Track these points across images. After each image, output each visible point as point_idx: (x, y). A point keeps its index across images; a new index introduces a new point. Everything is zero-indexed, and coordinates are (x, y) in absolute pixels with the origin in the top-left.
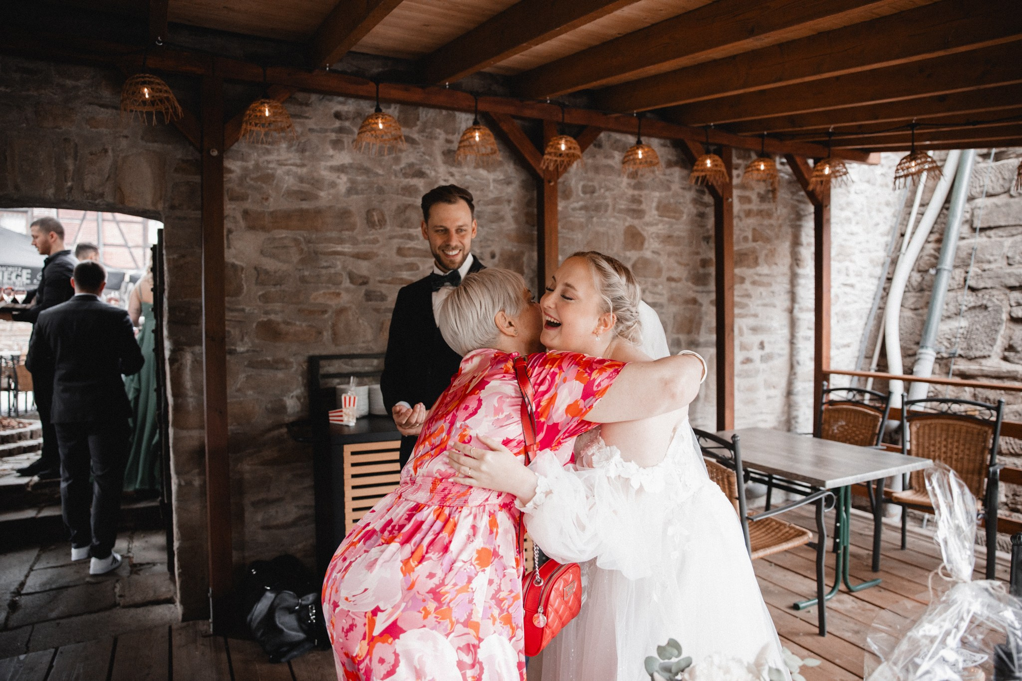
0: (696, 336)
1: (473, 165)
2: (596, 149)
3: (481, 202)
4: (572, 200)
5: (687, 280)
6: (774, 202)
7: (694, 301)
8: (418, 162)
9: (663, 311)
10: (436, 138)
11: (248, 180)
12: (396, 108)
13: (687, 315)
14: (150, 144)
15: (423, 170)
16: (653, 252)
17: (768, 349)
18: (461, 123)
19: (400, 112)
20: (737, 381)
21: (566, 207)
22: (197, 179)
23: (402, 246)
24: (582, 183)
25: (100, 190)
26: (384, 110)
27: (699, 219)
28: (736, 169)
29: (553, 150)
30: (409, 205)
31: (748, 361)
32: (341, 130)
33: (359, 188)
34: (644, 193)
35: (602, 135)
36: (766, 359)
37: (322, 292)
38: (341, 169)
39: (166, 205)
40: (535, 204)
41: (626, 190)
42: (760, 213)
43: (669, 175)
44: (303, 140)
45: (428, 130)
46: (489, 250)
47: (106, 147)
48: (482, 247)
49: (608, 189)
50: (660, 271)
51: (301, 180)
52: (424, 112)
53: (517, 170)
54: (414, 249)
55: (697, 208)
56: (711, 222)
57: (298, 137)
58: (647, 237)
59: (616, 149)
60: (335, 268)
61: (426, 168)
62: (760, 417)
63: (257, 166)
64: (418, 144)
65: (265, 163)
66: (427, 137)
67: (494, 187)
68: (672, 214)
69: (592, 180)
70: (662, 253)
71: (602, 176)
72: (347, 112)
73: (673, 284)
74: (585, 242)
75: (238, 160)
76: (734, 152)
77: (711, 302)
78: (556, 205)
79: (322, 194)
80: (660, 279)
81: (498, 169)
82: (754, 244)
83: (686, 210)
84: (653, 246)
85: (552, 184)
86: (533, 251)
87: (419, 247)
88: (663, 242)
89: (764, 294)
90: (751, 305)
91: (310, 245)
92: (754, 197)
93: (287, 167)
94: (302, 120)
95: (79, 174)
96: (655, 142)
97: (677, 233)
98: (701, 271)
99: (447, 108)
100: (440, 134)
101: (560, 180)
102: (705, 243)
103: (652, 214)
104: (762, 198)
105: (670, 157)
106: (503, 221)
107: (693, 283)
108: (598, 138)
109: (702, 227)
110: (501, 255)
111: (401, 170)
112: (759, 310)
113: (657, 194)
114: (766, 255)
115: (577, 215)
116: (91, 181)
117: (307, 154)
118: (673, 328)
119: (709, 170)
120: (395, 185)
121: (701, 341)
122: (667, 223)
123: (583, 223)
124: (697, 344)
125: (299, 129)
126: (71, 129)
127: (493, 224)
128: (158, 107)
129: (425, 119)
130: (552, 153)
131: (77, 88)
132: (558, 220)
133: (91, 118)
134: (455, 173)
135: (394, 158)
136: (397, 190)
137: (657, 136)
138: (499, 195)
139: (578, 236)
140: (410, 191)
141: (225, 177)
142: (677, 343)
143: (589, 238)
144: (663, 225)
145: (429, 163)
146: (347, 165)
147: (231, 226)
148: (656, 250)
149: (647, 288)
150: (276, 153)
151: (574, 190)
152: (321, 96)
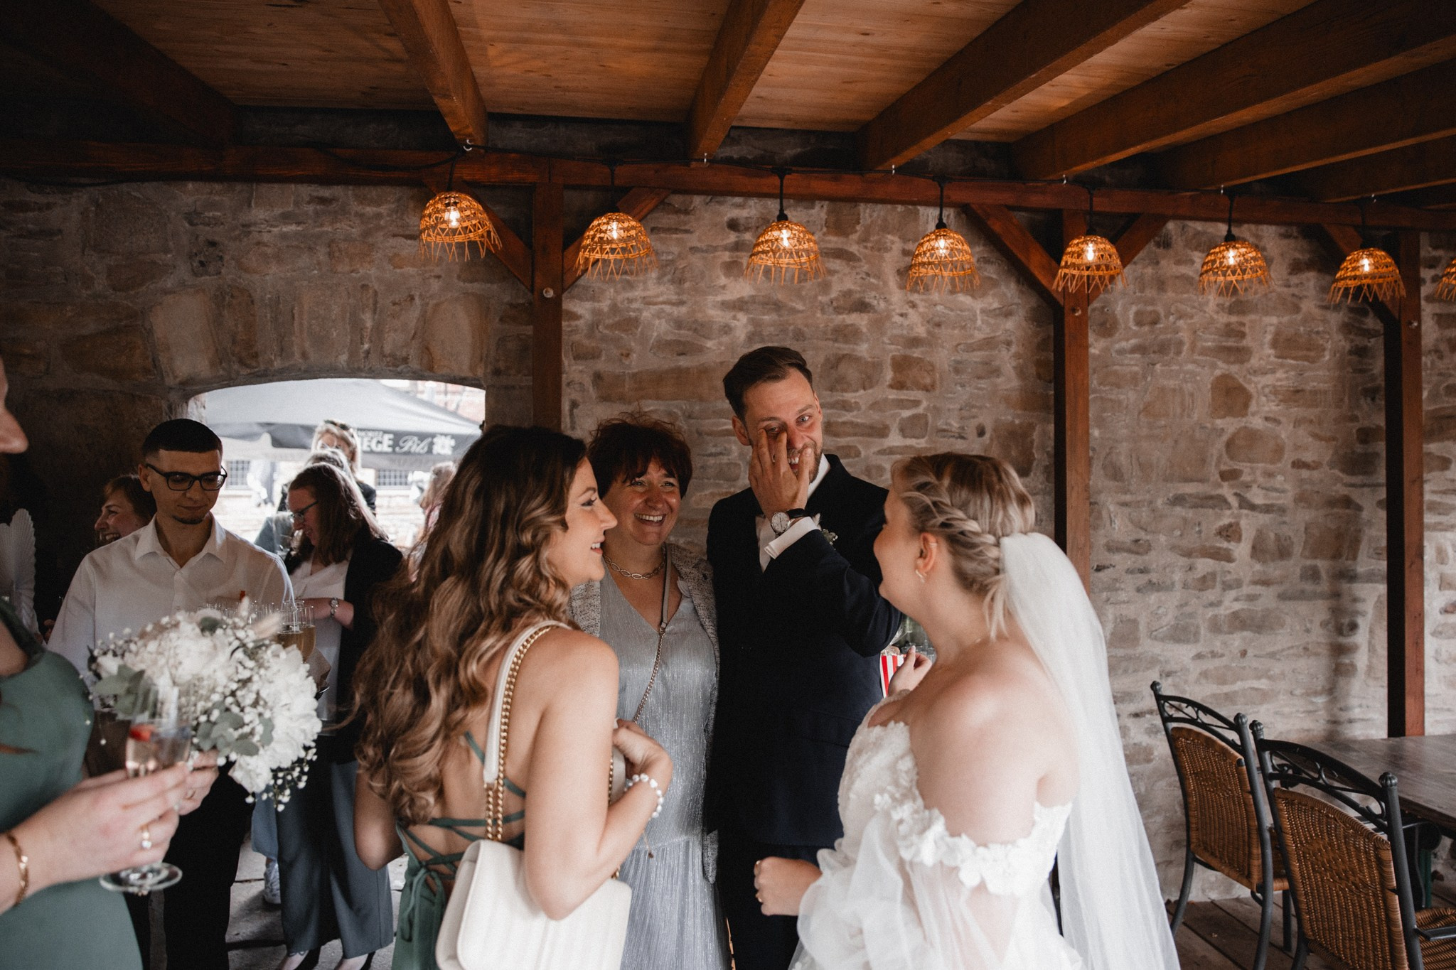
0: (1349, 562)
1: (949, 287)
2: (1161, 251)
3: (962, 346)
4: (1117, 336)
5: (1332, 465)
7: (1347, 502)
8: (859, 289)
9: (1286, 519)
10: (887, 250)
11: (600, 327)
12: (822, 207)
13: (1333, 527)
14: (468, 285)
15: (867, 300)
16: (1267, 419)
18: (926, 222)
19: (829, 213)
20: (1430, 644)
21: (1106, 350)
22: (529, 330)
24: (1134, 309)
25: (404, 354)
26: (789, 216)
27: (1355, 358)
28: (1431, 267)
30: (844, 356)
32: (737, 247)
33: (765, 333)
34: (1247, 319)
35: (1171, 226)
37: (707, 492)
38: (740, 305)
39: (488, 371)
40: (1051, 346)
41: (1215, 316)
43: (1297, 285)
44: (681, 264)
45: (873, 238)
46: (974, 423)
47: (412, 293)
48: (962, 418)
49: (1181, 316)
50: (1279, 451)
51: (679, 324)
52: (868, 211)
53: (1021, 292)
54: (852, 423)
55: (1352, 341)
56: (1377, 365)
57: (672, 261)
58: (1255, 394)
59: (1197, 248)
60: (728, 455)
61: (870, 297)
64: (859, 260)
65: (626, 302)
66: (872, 248)
67: (983, 321)
68: (1301, 353)
69: (1152, 302)
70: (1283, 420)
71: (1170, 294)
72: (747, 218)
73: (1305, 473)
74: (1141, 407)
75: (587, 300)
76: (1424, 239)
77: (1380, 503)
78: (1087, 347)
79: (709, 344)
80: (1279, 465)
81: (991, 292)
83: (1329, 345)
84: (1266, 409)
85: (1078, 314)
86: (1049, 422)
87: (858, 420)
88: (1283, 400)
91: (692, 421)
93: (660, 306)
94: (679, 236)
95: (378, 330)
96: (1269, 233)
97: (1312, 385)
98: (1359, 449)
99: (903, 203)
100: (893, 242)
101: (1096, 304)
102: (1369, 400)
103: (1263, 353)
105: (1298, 255)
106: (998, 376)
107: (1343, 471)
108: (1164, 231)
109: (1362, 371)
110: (994, 430)
111: (832, 302)
113: (1274, 320)
115: (1126, 362)
116: (391, 341)
117: (687, 285)
118: (1304, 548)
119: (1366, 276)
120: (822, 326)
121: (1361, 568)
122: (1293, 368)
123: (1136, 373)
124: (1352, 577)
125: (675, 250)
126: (370, 271)
127: (982, 381)
128: (471, 235)
129: (869, 221)
130: (1074, 266)
131: (378, 216)
132: (1091, 371)
133: (396, 255)
134: (918, 302)
135: (819, 284)
136: (825, 333)
137: (1270, 223)
138: (992, 335)
139: (1129, 396)
140: (846, 334)
141: (569, 326)
142: (1313, 575)
143: (1148, 398)
144: (1287, 372)
145: (876, 288)
146: (746, 299)
147: (576, 396)
148: (1271, 415)
149: (1254, 481)
150: (641, 286)
151: (1120, 320)
152: (708, 198)
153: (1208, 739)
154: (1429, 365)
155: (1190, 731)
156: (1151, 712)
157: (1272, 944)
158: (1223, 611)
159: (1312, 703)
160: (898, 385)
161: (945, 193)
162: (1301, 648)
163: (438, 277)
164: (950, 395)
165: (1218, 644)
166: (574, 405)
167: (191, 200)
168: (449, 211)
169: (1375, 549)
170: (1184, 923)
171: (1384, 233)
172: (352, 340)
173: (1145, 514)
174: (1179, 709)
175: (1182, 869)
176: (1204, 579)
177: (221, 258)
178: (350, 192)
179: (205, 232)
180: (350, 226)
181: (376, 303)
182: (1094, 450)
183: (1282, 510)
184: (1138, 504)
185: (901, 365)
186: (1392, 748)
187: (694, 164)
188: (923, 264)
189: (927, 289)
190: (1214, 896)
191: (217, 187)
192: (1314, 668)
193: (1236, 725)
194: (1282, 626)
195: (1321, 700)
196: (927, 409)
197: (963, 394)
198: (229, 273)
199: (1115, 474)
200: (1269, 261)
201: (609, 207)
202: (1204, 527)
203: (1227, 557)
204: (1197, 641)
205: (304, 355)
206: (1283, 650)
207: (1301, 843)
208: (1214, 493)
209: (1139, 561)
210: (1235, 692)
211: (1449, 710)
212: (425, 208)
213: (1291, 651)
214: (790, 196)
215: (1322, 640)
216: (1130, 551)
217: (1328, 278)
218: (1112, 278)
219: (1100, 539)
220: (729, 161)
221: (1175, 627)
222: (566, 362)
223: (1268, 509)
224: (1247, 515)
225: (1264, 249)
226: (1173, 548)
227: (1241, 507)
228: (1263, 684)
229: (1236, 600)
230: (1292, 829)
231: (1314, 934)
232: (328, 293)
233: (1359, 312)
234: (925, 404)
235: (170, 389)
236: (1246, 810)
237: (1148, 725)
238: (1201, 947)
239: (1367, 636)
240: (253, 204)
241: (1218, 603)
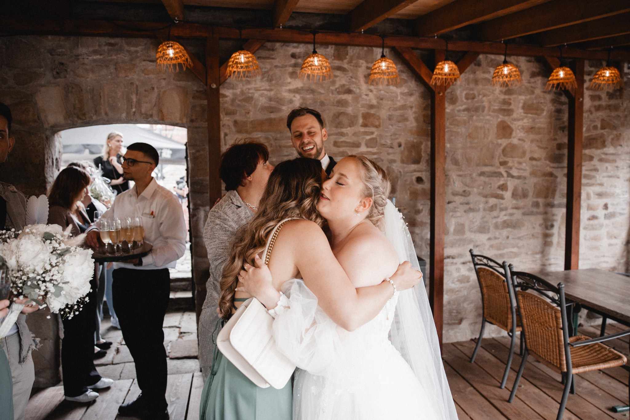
0: (551, 199)
1: (387, 83)
2: (477, 67)
3: (391, 109)
4: (457, 104)
5: (545, 160)
6: (620, 98)
8: (348, 84)
9: (527, 182)
10: (360, 67)
11: (237, 101)
12: (332, 48)
13: (545, 184)
14: (178, 82)
15: (351, 88)
16: (519, 140)
17: (611, 209)
18: (377, 55)
19: (335, 50)
20: (582, 233)
21: (453, 110)
22: (205, 102)
23: (337, 140)
24: (465, 92)
25: (151, 113)
26: (318, 51)
27: (556, 114)
28: (589, 75)
29: (439, 72)
30: (342, 113)
31: (594, 218)
32: (295, 65)
33: (308, 103)
34: (512, 97)
35: (481, 56)
36: (610, 216)
38: (296, 91)
39: (188, 120)
40: (430, 108)
41: (499, 96)
42: (609, 107)
43: (533, 83)
44: (271, 73)
45: (354, 62)
46: (397, 141)
47: (153, 86)
48: (392, 139)
49: (485, 95)
50: (524, 153)
51: (270, 99)
52: (352, 50)
53: (417, 85)
54: (345, 142)
55: (555, 107)
56: (566, 117)
57: (267, 72)
58: (515, 129)
59: (491, 66)
61: (353, 87)
62: (602, 259)
63: (242, 92)
65: (247, 90)
66: (353, 66)
67: (401, 98)
68: (535, 112)
69: (472, 89)
70: (526, 140)
71: (480, 86)
72: (299, 53)
73: (534, 163)
74: (467, 134)
75: (230, 89)
76: (586, 63)
77: (564, 175)
78: (444, 109)
79: (284, 108)
80: (524, 159)
81: (404, 85)
82: (602, 131)
83: (546, 108)
84: (519, 135)
85: (441, 94)
86: (428, 141)
87: (348, 140)
88: (526, 132)
89: (609, 168)
90: (598, 176)
91: (277, 141)
92: (604, 96)
93: (261, 92)
94: (270, 60)
95: (139, 103)
96: (522, 60)
97: (539, 125)
98: (557, 152)
99: (367, 46)
100: (362, 63)
101: (449, 90)
102: (561, 131)
103: (519, 112)
104: (611, 96)
105: (534, 70)
106: (407, 121)
107: (550, 161)
108: (478, 59)
109: (559, 119)
110: (406, 144)
111: (336, 89)
112: (605, 180)
113: (523, 97)
114: (613, 139)
115: (461, 115)
116: (145, 108)
117: (274, 82)
118: (534, 193)
120: (332, 100)
121: (556, 202)
122: (531, 117)
123: (465, 120)
124: (552, 206)
125: (268, 66)
127: (400, 123)
128: (179, 60)
129: (352, 54)
130: (439, 74)
131: (137, 52)
132: (446, 119)
133: (145, 69)
134: (373, 89)
135: (331, 82)
136: (333, 103)
137: (522, 55)
138: (405, 104)
139: (462, 130)
140: (342, 103)
141: (223, 100)
142: (537, 205)
143: (470, 131)
144: (528, 120)
145: (355, 83)
146: (300, 88)
147: (227, 131)
148: (521, 138)
149: (514, 166)
150: (254, 83)
151: (459, 97)
152: (282, 44)
153: (492, 272)
154: (586, 116)
155: (485, 269)
156: (469, 262)
157: (515, 353)
158: (499, 220)
159: (535, 257)
160: (365, 125)
161: (385, 42)
162: (531, 235)
164: (387, 130)
165: (497, 233)
166: (226, 135)
167: (50, 43)
168: (169, 49)
169: (562, 194)
170: (482, 347)
171: (570, 60)
172: (127, 108)
173: (468, 180)
174: (481, 260)
175: (481, 325)
176: (492, 206)
177: (66, 71)
178: (123, 41)
179: (58, 58)
180: (124, 56)
181: (137, 91)
182: (447, 153)
183: (525, 178)
184: (465, 176)
185: (366, 116)
186: (566, 275)
187: (276, 29)
188: (375, 73)
189: (377, 84)
190: (494, 335)
191: (62, 38)
192: (536, 243)
193: (503, 266)
194: (523, 226)
195: (538, 256)
196: (377, 135)
197: (392, 129)
198: (70, 77)
199: (456, 163)
200: (521, 72)
201: (240, 48)
202: (493, 185)
203: (502, 198)
204: (489, 232)
205: (106, 114)
206: (524, 236)
207: (527, 312)
208: (497, 171)
209: (465, 199)
210: (504, 253)
211: (589, 259)
212: (158, 48)
213: (527, 236)
214: (318, 43)
215: (540, 232)
216: (462, 195)
217: (546, 79)
218: (455, 80)
219: (449, 190)
220: (291, 27)
221: (480, 227)
222: (222, 116)
223: (519, 177)
224: (510, 180)
225: (520, 67)
226: (480, 194)
227: (508, 176)
228: (515, 250)
229: (505, 215)
230: (524, 307)
231: (531, 347)
232: (116, 86)
233: (559, 94)
234: (376, 133)
235: (47, 129)
236: (506, 300)
237: (468, 267)
238: (487, 355)
239: (557, 229)
240: (79, 46)
241: (498, 217)
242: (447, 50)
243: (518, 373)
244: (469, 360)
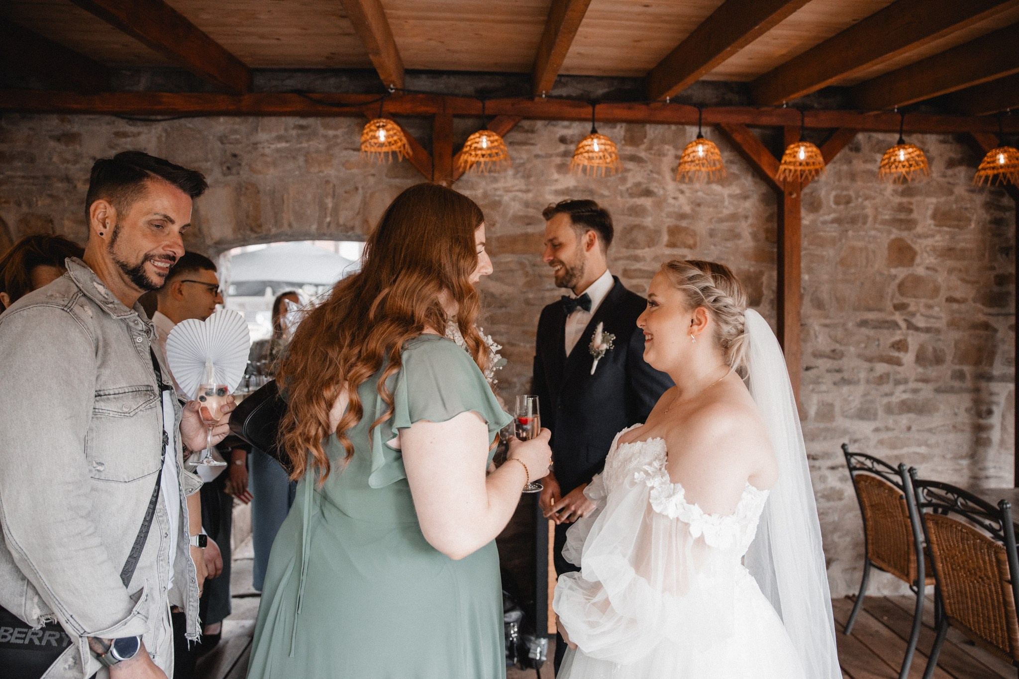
0: (987, 368)
1: (706, 180)
2: (853, 154)
3: (713, 220)
4: (822, 212)
5: (975, 301)
8: (645, 181)
9: (942, 337)
10: (665, 155)
12: (621, 127)
13: (975, 342)
14: (392, 180)
15: (652, 188)
16: (928, 268)
18: (691, 135)
19: (627, 131)
21: (814, 222)
23: (628, 267)
24: (834, 193)
25: (352, 224)
26: (599, 131)
27: (993, 226)
29: (792, 159)
30: (636, 226)
32: (566, 154)
34: (914, 200)
35: (860, 137)
38: (566, 192)
40: (775, 219)
41: (891, 198)
43: (951, 176)
44: (528, 166)
45: (656, 148)
47: (357, 185)
49: (867, 198)
50: (936, 290)
51: (527, 205)
52: (652, 129)
53: (756, 183)
54: (640, 270)
55: (992, 214)
57: (523, 164)
58: (919, 252)
59: (879, 152)
61: (653, 187)
63: (485, 195)
64: (645, 162)
65: (493, 191)
66: (655, 154)
67: (729, 203)
68: (955, 223)
69: (847, 189)
70: (939, 269)
71: (860, 183)
72: (571, 136)
73: (955, 306)
74: (838, 259)
77: (1010, 327)
78: (799, 219)
80: (936, 300)
81: (735, 183)
83: (975, 217)
84: (927, 261)
85: (794, 196)
86: (773, 270)
87: (646, 268)
88: (940, 256)
93: (514, 193)
94: (527, 147)
95: (336, 210)
96: (932, 140)
97: (962, 245)
98: (996, 289)
99: (675, 124)
100: (668, 150)
101: (806, 190)
102: (1004, 255)
103: (925, 223)
105: (953, 155)
106: (739, 239)
107: (983, 304)
108: (856, 140)
109: (999, 235)
111: (627, 190)
113: (934, 200)
115: (828, 229)
116: (345, 216)
117: (532, 179)
118: (954, 358)
119: (1001, 167)
120: (621, 205)
121: (996, 373)
122: (947, 233)
123: (835, 237)
124: (990, 378)
125: (525, 156)
126: (330, 172)
127: (728, 242)
128: (393, 147)
129: (652, 136)
130: (790, 163)
131: (336, 137)
132: (803, 236)
133: (347, 161)
134: (685, 190)
135: (620, 178)
136: (624, 210)
137: (931, 133)
138: (735, 211)
139: (830, 252)
140: (637, 211)
142: (960, 376)
143: (843, 254)
144: (942, 236)
145: (657, 181)
146: (571, 188)
148: (929, 266)
149: (918, 311)
150: (503, 180)
151: (824, 201)
152: (546, 122)
153: (880, 482)
155: (867, 476)
156: (843, 466)
158: (894, 400)
159: (959, 464)
160: (672, 245)
161: (703, 116)
162: (951, 427)
163: (373, 175)
164: (706, 252)
165: (891, 421)
167: (222, 128)
168: (379, 131)
169: (1007, 359)
170: (865, 610)
172: (319, 216)
173: (840, 333)
174: (861, 462)
175: (862, 574)
176: (881, 377)
177: (240, 165)
178: (318, 122)
179: (230, 148)
180: (319, 143)
181: (334, 191)
182: (804, 288)
183: (938, 331)
184: (835, 326)
185: (674, 231)
186: (1017, 494)
187: (537, 99)
188: (685, 162)
189: (691, 180)
190: (886, 593)
191: (238, 120)
192: (961, 440)
193: (899, 472)
194: (937, 410)
195: (965, 462)
197: (715, 250)
198: (245, 174)
199: (819, 305)
200: (930, 161)
201: (481, 127)
202: (882, 342)
203: (898, 362)
204: (875, 419)
205: (290, 225)
206: (937, 427)
207: (943, 550)
208: (889, 318)
209: (835, 364)
210: (903, 455)
212: (364, 129)
213: (943, 428)
214: (600, 120)
215: (966, 421)
216: (829, 357)
217: (974, 170)
218: (817, 172)
219: (809, 348)
220: (559, 98)
221: (860, 410)
223: (928, 330)
224: (912, 335)
225: (928, 151)
226: (859, 356)
227: (908, 328)
228: (923, 450)
229: (904, 392)
230: (937, 540)
231: (953, 613)
232: (305, 186)
233: (998, 193)
235: (209, 247)
236: (906, 530)
237: (840, 475)
238: (875, 625)
239: (1000, 419)
240: (259, 130)
241: (891, 394)
242: (803, 128)
243: (930, 658)
244: (843, 630)
